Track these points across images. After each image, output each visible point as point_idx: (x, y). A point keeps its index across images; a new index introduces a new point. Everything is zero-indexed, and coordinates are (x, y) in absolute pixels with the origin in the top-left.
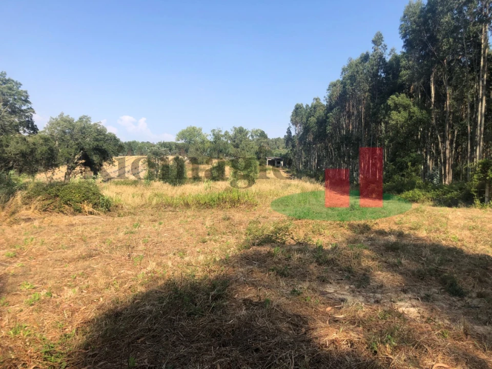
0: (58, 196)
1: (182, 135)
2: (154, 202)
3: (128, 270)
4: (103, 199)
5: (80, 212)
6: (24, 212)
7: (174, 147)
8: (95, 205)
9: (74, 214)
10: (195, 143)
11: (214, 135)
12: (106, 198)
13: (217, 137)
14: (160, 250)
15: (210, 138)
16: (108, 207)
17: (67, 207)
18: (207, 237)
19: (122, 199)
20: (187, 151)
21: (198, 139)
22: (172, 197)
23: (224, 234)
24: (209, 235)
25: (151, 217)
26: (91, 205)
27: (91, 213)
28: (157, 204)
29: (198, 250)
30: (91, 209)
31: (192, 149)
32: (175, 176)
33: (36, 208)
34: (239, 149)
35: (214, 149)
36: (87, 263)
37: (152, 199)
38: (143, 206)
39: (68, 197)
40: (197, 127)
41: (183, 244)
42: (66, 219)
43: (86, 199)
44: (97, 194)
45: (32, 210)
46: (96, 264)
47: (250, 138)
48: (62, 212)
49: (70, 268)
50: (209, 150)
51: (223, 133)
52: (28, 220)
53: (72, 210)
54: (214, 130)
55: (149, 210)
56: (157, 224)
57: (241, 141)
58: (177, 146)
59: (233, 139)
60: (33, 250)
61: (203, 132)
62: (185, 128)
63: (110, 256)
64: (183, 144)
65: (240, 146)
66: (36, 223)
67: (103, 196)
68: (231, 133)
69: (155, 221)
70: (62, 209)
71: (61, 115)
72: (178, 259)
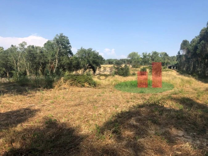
0: (76, 80)
1: (130, 56)
2: (113, 83)
3: (91, 112)
4: (93, 82)
5: (84, 86)
6: (64, 86)
7: (126, 61)
8: (90, 84)
9: (81, 87)
10: (135, 59)
11: (143, 55)
12: (94, 81)
13: (145, 56)
14: (108, 104)
15: (142, 56)
16: (95, 85)
17: (79, 84)
18: (130, 100)
19: (101, 82)
20: (131, 62)
21: (136, 57)
22: (121, 82)
23: (138, 99)
24: (131, 99)
25: (110, 90)
26: (88, 84)
27: (88, 87)
28: (114, 84)
29: (124, 106)
30: (88, 86)
31: (133, 62)
32: (124, 73)
33: (68, 84)
34: (154, 61)
35: (143, 62)
36: (77, 108)
37: (113, 82)
38: (109, 85)
39: (80, 80)
40: (136, 52)
41: (119, 103)
42: (78, 89)
43: (86, 81)
44: (91, 79)
45: (66, 85)
46: (80, 109)
47: (160, 56)
48: (77, 86)
49: (70, 109)
50: (141, 62)
51: (148, 54)
52: (65, 88)
53: (81, 85)
54: (143, 53)
55: (111, 87)
56: (111, 93)
57: (155, 58)
58: (127, 60)
59: (152, 57)
60: (60, 101)
61: (139, 54)
62: (131, 53)
63: (87, 105)
64: (129, 59)
65: (155, 60)
66: (67, 90)
67: (93, 80)
68: (151, 55)
69: (111, 91)
70: (77, 85)
71: (82, 48)
72: (114, 109)
